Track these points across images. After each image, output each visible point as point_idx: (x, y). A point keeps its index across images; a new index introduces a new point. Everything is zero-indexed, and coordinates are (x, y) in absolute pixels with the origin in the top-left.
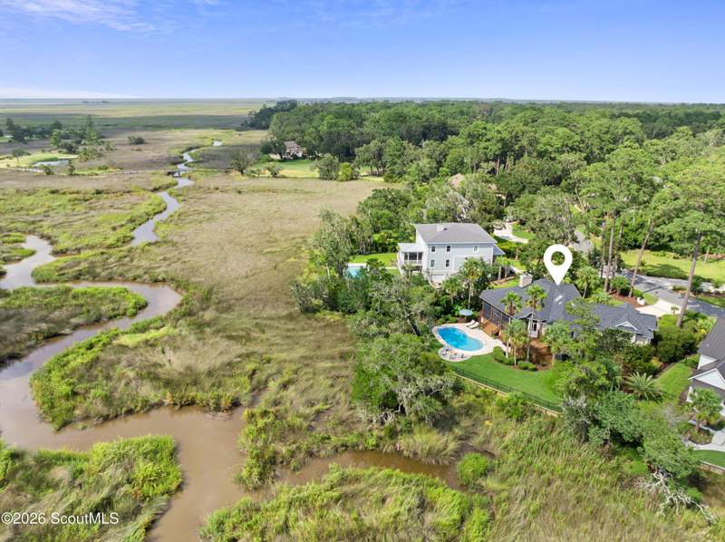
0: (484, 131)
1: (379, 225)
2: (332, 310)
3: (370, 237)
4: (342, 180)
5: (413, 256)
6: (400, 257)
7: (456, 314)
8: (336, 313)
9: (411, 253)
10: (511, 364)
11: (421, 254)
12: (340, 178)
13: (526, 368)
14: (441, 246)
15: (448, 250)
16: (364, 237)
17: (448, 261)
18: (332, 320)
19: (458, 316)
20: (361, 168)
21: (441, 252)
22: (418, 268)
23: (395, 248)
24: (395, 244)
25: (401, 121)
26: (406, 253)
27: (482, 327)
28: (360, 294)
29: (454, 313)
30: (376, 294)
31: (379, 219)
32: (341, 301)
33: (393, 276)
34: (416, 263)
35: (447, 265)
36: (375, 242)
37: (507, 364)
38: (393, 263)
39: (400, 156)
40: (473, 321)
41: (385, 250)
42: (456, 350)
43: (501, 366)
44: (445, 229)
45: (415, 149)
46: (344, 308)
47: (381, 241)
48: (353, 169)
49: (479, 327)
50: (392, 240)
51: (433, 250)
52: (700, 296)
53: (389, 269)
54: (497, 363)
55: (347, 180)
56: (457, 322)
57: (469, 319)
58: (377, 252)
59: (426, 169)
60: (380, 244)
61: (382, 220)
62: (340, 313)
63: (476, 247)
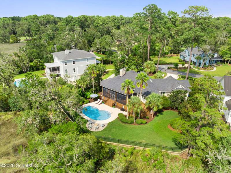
0: (72, 19)
1: (32, 57)
2: (6, 111)
3: (28, 63)
4: (12, 43)
5: (54, 69)
6: (47, 71)
7: (88, 97)
8: (9, 113)
9: (52, 68)
10: (132, 123)
11: (58, 68)
12: (10, 42)
13: (141, 123)
14: (69, 61)
15: (74, 63)
16: (24, 64)
17: (74, 69)
18: (6, 119)
19: (89, 98)
20: (21, 37)
21: (70, 64)
22: (58, 75)
23: (43, 67)
24: (43, 65)
25: (36, 19)
26: (50, 68)
27: (104, 102)
28: (24, 98)
29: (86, 97)
30: (34, 98)
31: (31, 54)
32: (11, 105)
33: (45, 82)
34: (57, 73)
35: (74, 71)
36: (31, 66)
37: (130, 124)
38: (44, 75)
39: (38, 31)
40: (99, 100)
41: (38, 69)
42: (97, 122)
43: (127, 125)
44: (70, 53)
45: (44, 28)
46: (15, 109)
47: (35, 65)
48: (17, 38)
49: (103, 102)
50: (41, 64)
51: (66, 64)
52: (179, 70)
53: (42, 78)
54: (124, 124)
55: (15, 43)
56: (89, 102)
57: (96, 99)
58: (34, 70)
59: (51, 35)
60: (35, 67)
61: (33, 54)
62: (13, 112)
63: (88, 60)
